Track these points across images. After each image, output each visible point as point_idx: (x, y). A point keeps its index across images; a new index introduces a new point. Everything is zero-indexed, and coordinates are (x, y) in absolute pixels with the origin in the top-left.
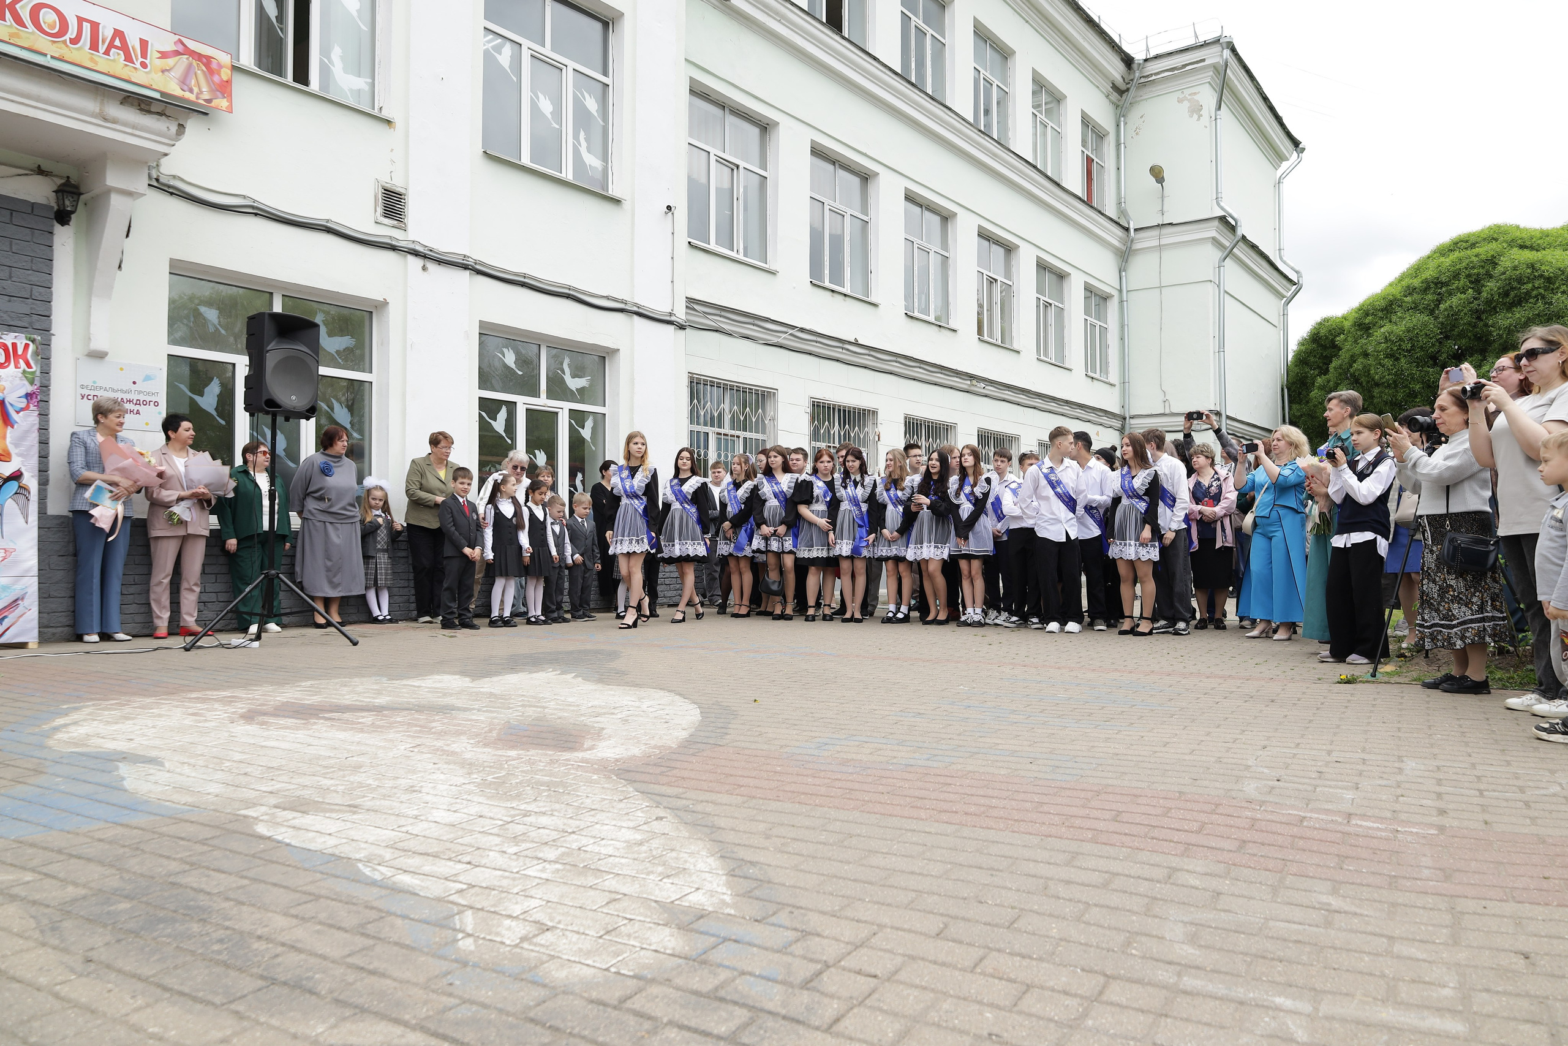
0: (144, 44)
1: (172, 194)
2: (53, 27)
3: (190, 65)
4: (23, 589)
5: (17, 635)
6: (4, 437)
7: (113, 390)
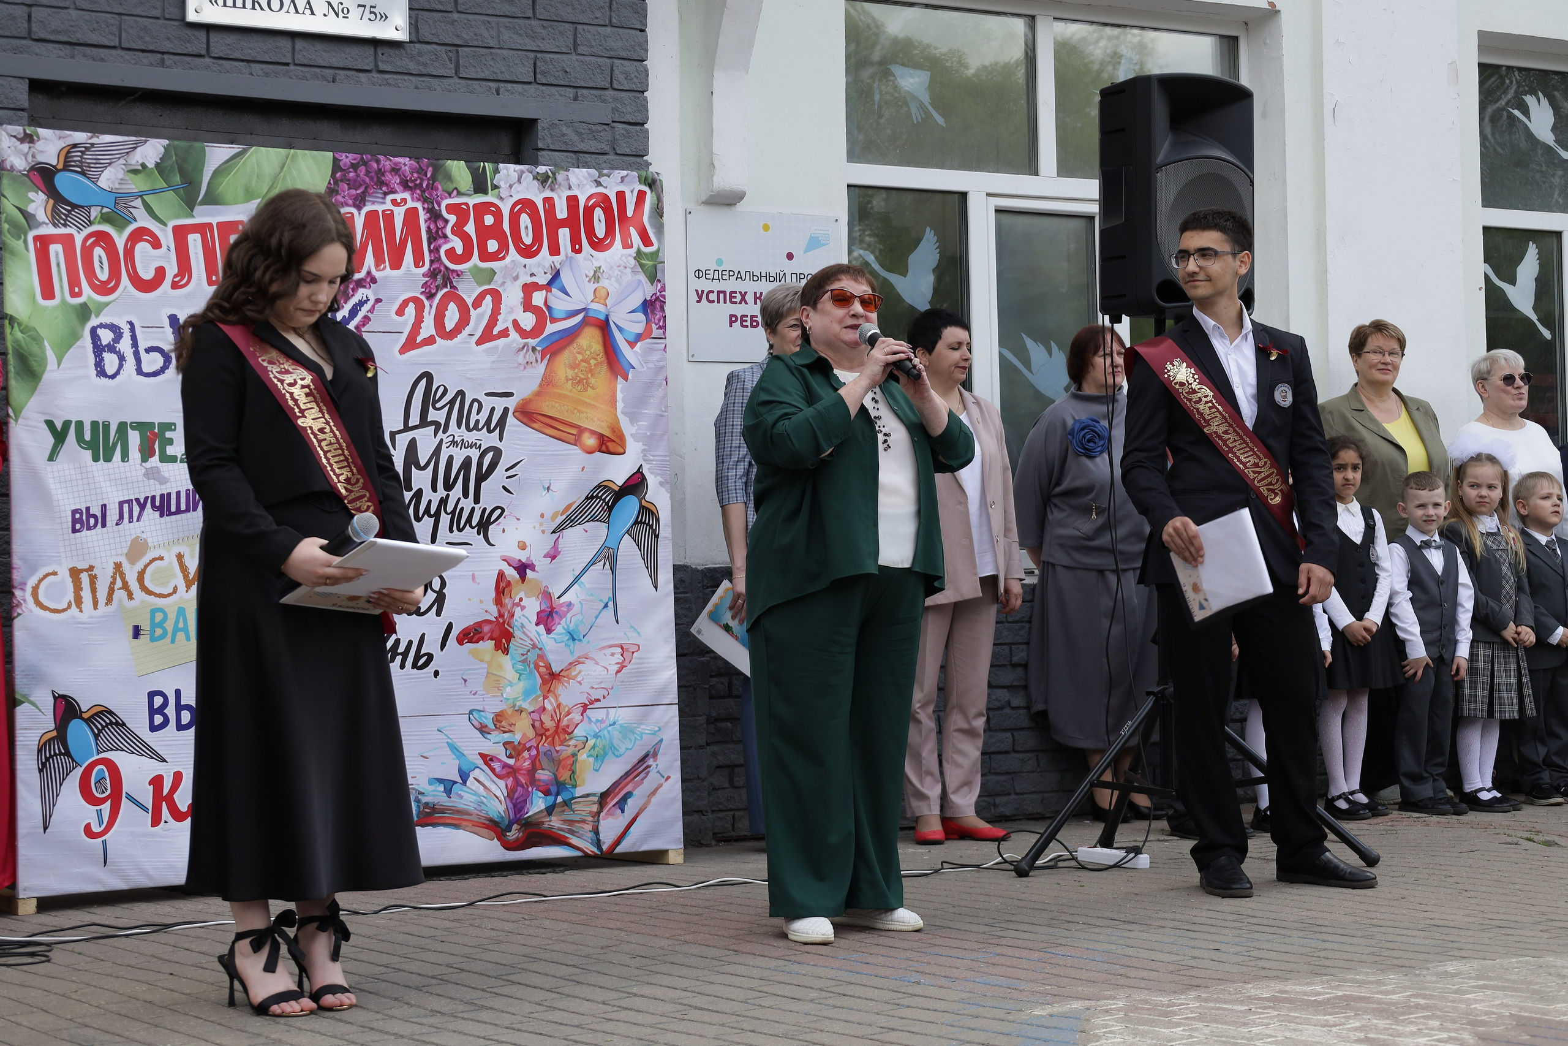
4: (654, 733)
5: (649, 835)
6: (613, 403)
7: (754, 277)
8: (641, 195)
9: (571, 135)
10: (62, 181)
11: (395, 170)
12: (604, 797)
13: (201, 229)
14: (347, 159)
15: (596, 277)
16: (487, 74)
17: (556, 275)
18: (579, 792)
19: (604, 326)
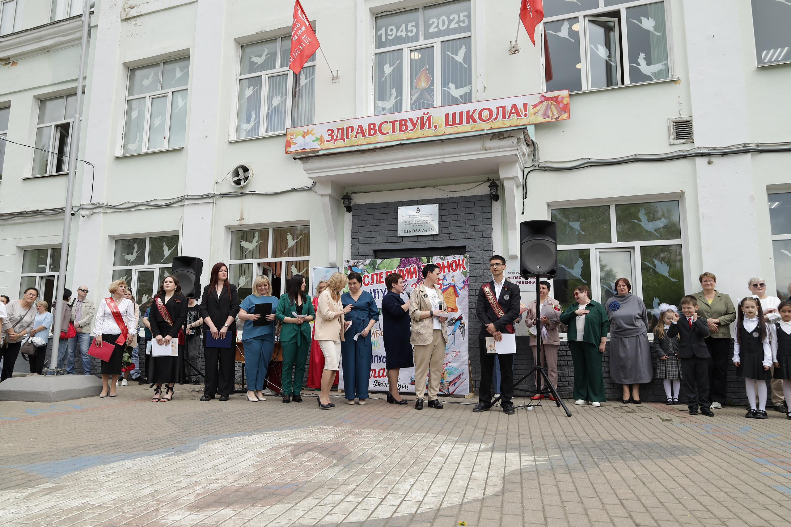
0: (525, 105)
1: (546, 170)
2: (486, 117)
3: (548, 105)
4: (463, 370)
5: (460, 391)
6: (455, 301)
8: (463, 260)
9: (474, 248)
10: (353, 268)
11: (412, 260)
12: (450, 383)
13: (376, 274)
14: (402, 259)
15: (453, 277)
16: (456, 238)
17: (445, 277)
18: (445, 381)
19: (454, 287)
